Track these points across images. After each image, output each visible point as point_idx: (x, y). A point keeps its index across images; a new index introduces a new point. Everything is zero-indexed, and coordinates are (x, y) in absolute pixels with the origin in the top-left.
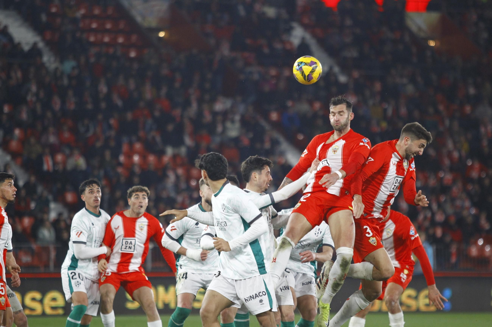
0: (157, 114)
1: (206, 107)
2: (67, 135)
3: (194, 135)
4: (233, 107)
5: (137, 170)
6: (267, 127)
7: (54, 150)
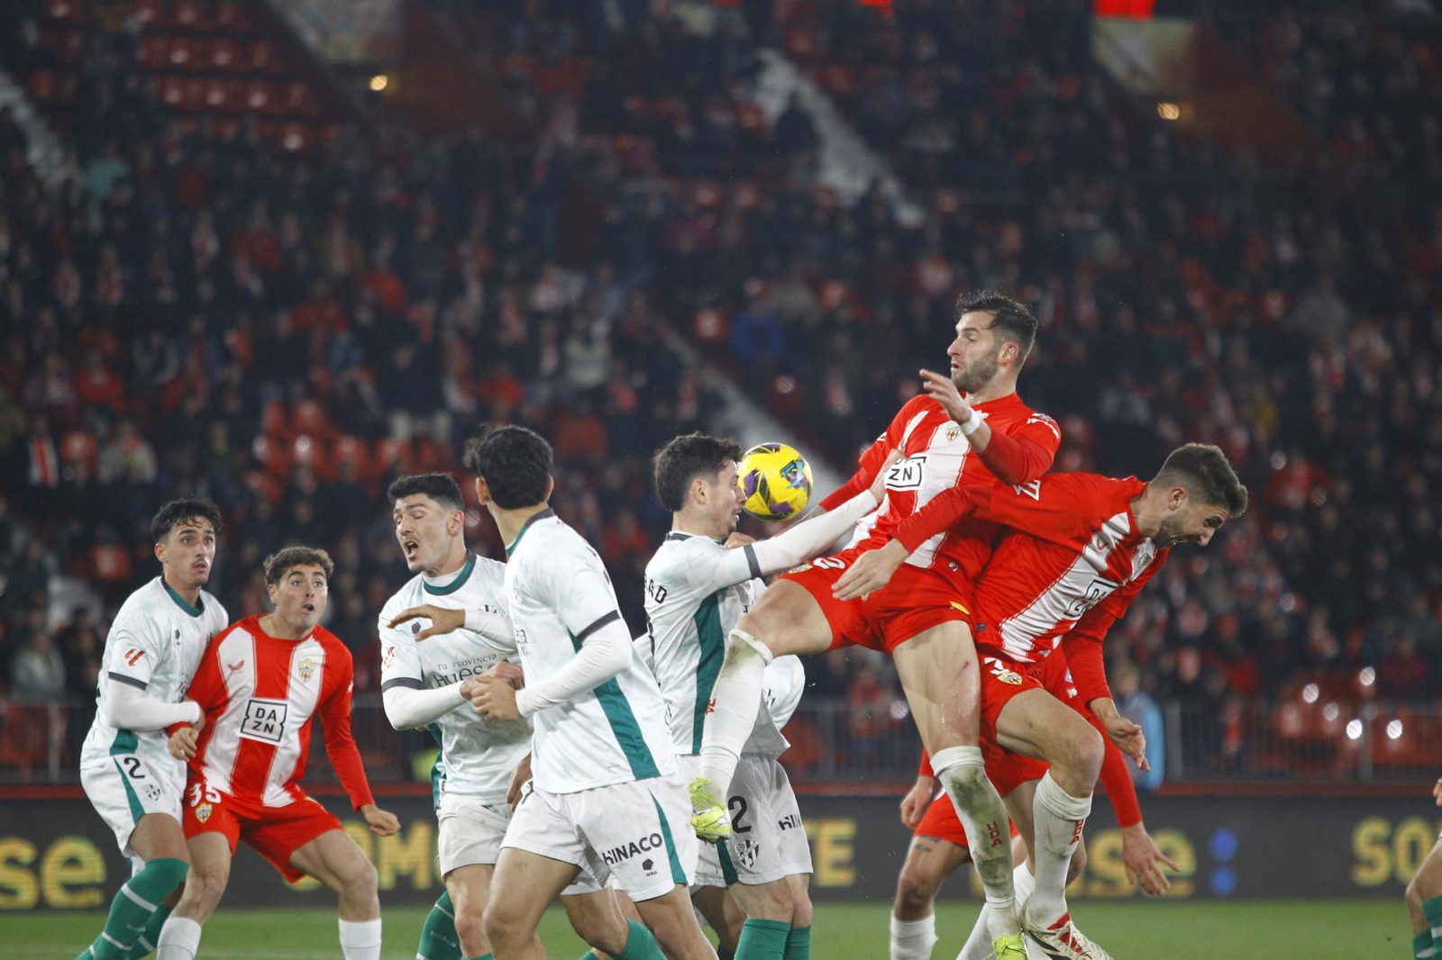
0: (364, 317)
1: (507, 297)
2: (98, 378)
3: (475, 378)
4: (586, 296)
5: (306, 481)
6: (688, 355)
7: (60, 424)
